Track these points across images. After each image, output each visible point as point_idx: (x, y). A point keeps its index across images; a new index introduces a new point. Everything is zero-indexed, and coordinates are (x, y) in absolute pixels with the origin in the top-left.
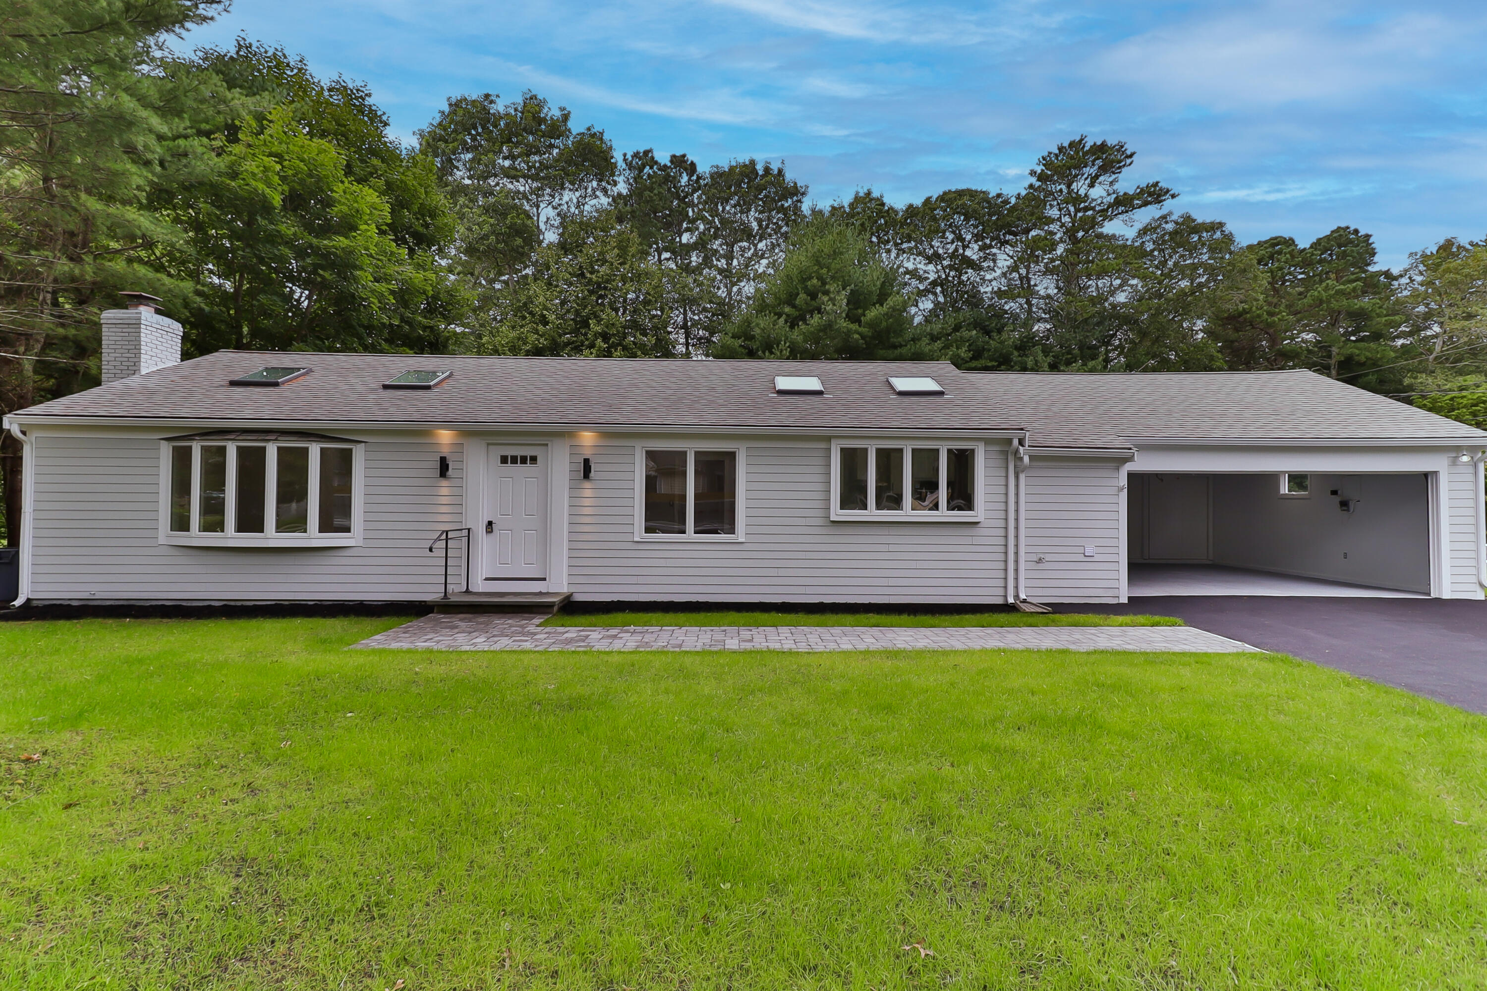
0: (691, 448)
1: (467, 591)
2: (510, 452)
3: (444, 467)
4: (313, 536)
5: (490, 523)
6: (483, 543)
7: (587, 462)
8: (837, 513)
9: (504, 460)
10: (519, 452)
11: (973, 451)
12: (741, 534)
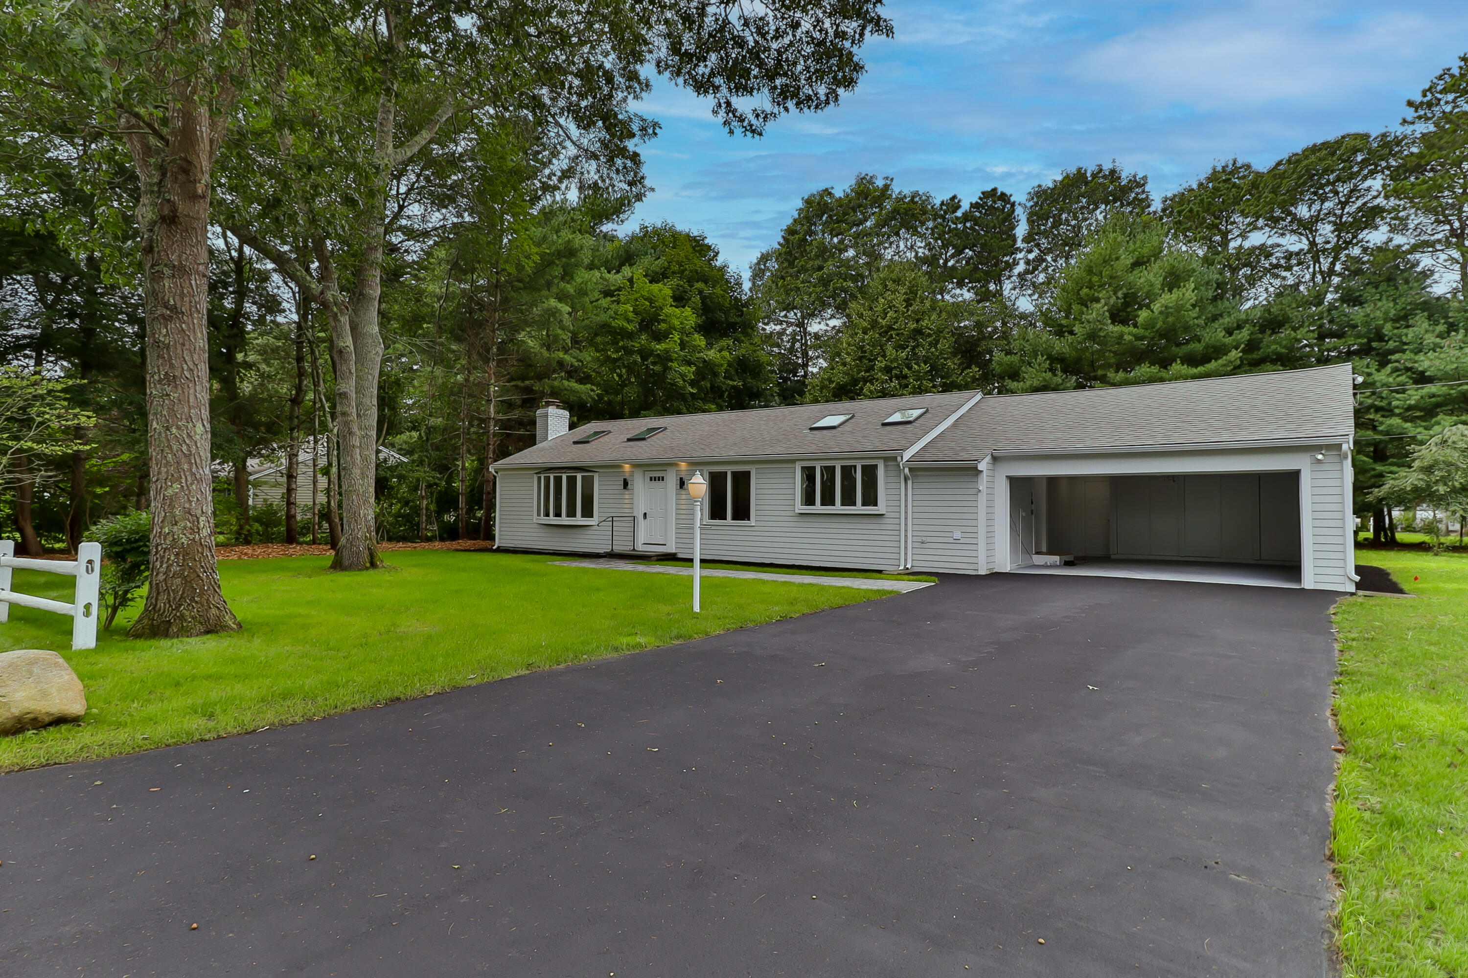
0: (729, 470)
1: (634, 550)
2: (654, 474)
3: (626, 484)
4: (579, 520)
5: (645, 514)
6: (641, 523)
7: (681, 479)
8: (800, 508)
9: (651, 479)
10: (657, 474)
11: (876, 465)
12: (752, 522)
